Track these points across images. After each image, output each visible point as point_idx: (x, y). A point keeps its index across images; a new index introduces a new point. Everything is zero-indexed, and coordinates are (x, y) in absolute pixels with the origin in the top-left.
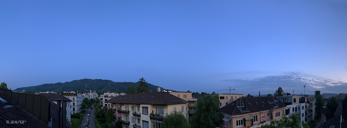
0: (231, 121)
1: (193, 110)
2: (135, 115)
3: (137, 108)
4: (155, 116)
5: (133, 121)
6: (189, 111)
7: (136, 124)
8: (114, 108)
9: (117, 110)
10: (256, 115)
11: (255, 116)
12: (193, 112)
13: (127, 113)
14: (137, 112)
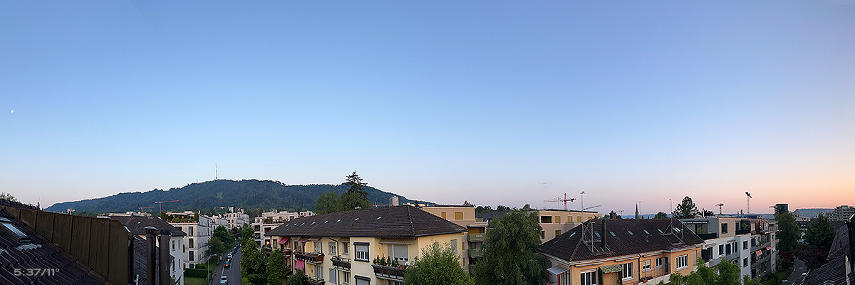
0: (568, 275)
1: (478, 249)
2: (337, 262)
3: (341, 246)
4: (386, 264)
5: (333, 279)
6: (469, 252)
8: (287, 248)
9: (294, 252)
10: (630, 262)
11: (625, 265)
12: (477, 253)
13: (318, 259)
14: (342, 256)
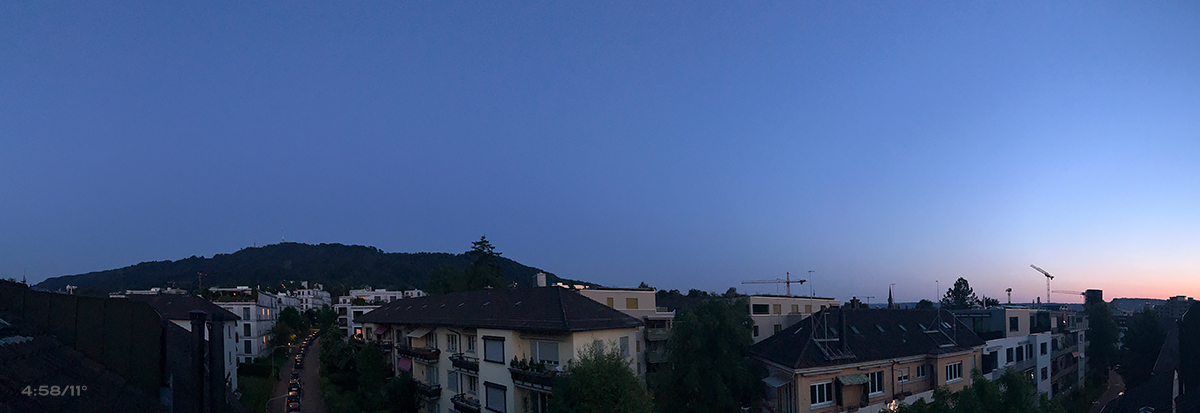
0: (793, 389)
1: (659, 351)
2: (459, 362)
3: (464, 342)
4: (528, 368)
5: (452, 385)
6: (646, 354)
7: (463, 395)
8: (386, 341)
9: (396, 345)
10: (879, 370)
11: (873, 375)
12: (658, 356)
13: (430, 357)
14: (467, 355)
